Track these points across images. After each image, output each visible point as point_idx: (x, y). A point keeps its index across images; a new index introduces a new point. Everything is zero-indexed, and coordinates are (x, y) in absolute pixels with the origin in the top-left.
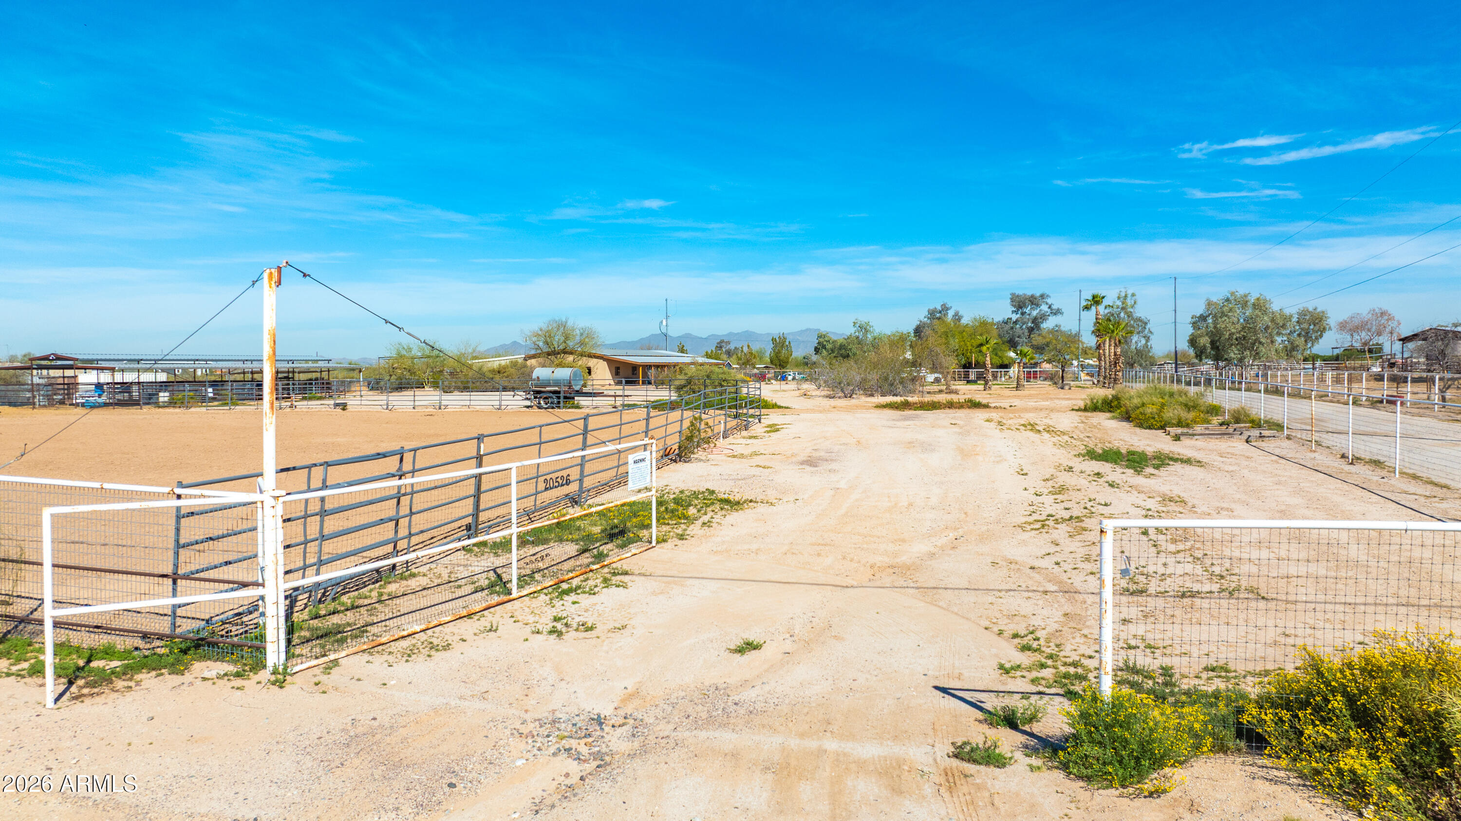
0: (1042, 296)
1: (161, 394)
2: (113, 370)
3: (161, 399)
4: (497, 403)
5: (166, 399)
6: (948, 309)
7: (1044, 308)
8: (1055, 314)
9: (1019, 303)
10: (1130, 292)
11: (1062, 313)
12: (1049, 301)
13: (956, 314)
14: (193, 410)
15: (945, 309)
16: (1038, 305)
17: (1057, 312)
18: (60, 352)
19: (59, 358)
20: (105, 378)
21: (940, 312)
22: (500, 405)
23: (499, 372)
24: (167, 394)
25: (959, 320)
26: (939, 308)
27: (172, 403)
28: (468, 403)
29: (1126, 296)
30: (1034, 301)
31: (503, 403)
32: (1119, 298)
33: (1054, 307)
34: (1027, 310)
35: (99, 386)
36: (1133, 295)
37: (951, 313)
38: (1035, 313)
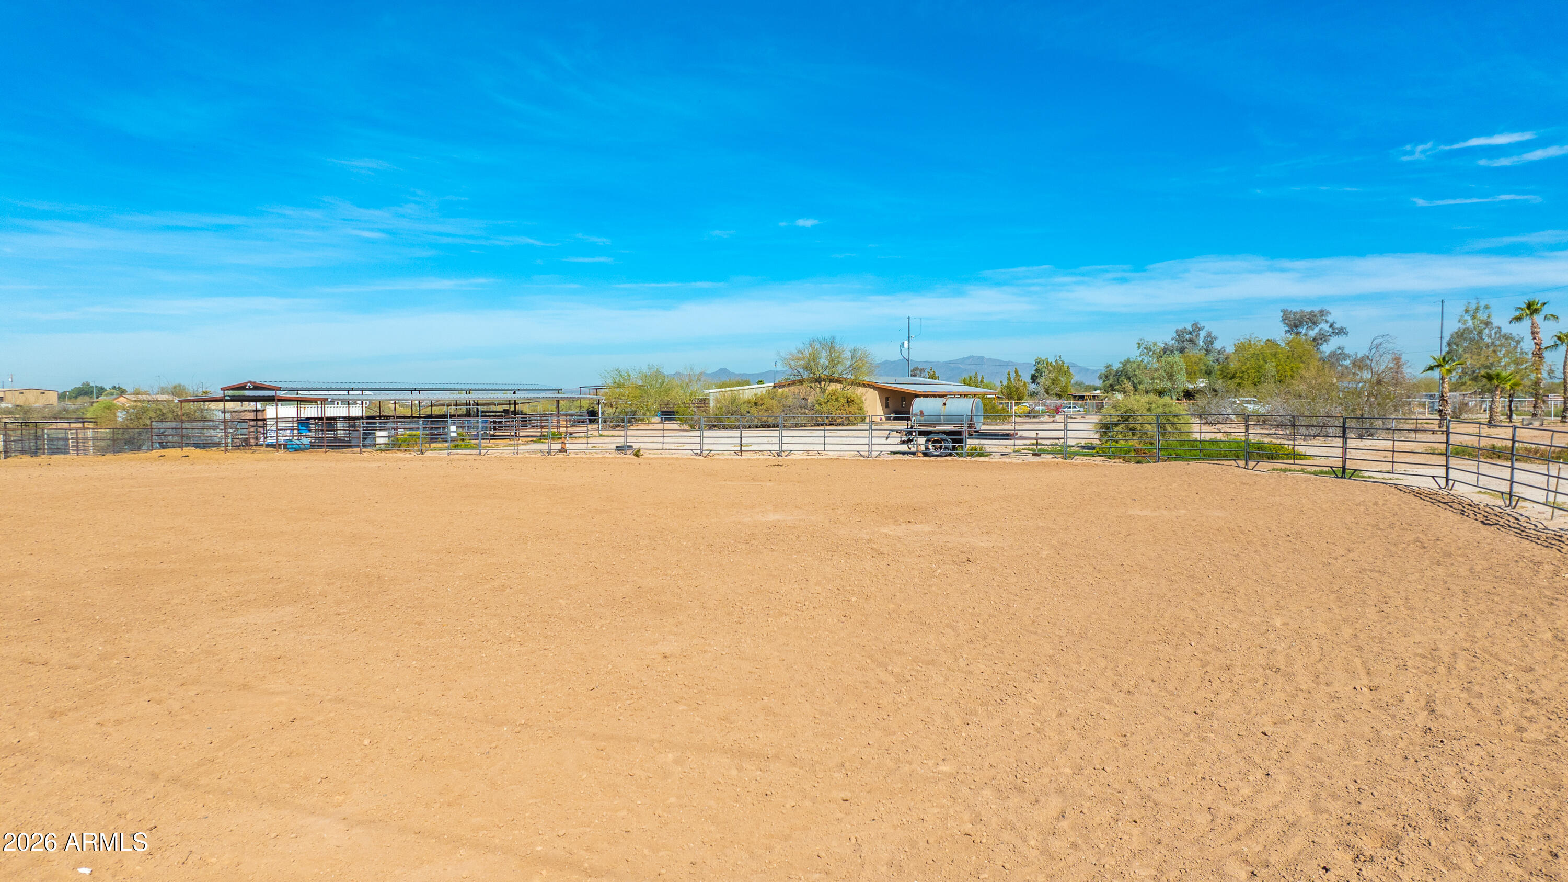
0: (1322, 312)
1: (379, 434)
2: (324, 401)
3: (379, 440)
4: (866, 448)
5: (385, 440)
6: (1200, 329)
7: (1325, 327)
8: (1337, 334)
9: (1294, 322)
10: (1482, 304)
11: (1346, 333)
12: (1330, 319)
13: (1209, 335)
14: (428, 454)
15: (1197, 328)
16: (1315, 323)
17: (1341, 332)
18: (260, 379)
19: (257, 387)
20: (311, 411)
21: (1190, 333)
22: (870, 451)
23: (756, 404)
24: (385, 433)
25: (1212, 342)
26: (1190, 328)
27: (395, 445)
28: (821, 447)
29: (1477, 309)
30: (1312, 319)
31: (874, 448)
32: (1467, 311)
33: (1336, 326)
34: (1303, 330)
35: (304, 423)
36: (1487, 307)
37: (1203, 334)
38: (1313, 333)
